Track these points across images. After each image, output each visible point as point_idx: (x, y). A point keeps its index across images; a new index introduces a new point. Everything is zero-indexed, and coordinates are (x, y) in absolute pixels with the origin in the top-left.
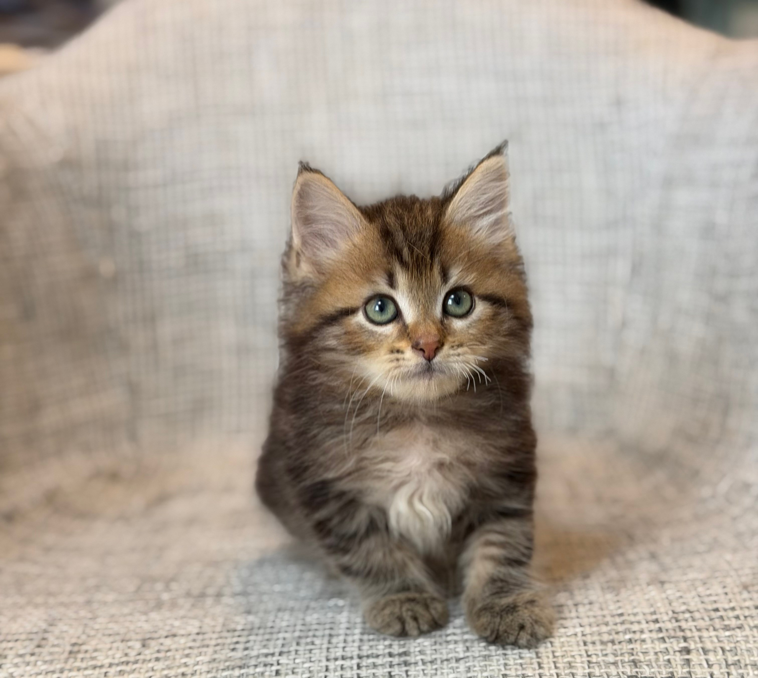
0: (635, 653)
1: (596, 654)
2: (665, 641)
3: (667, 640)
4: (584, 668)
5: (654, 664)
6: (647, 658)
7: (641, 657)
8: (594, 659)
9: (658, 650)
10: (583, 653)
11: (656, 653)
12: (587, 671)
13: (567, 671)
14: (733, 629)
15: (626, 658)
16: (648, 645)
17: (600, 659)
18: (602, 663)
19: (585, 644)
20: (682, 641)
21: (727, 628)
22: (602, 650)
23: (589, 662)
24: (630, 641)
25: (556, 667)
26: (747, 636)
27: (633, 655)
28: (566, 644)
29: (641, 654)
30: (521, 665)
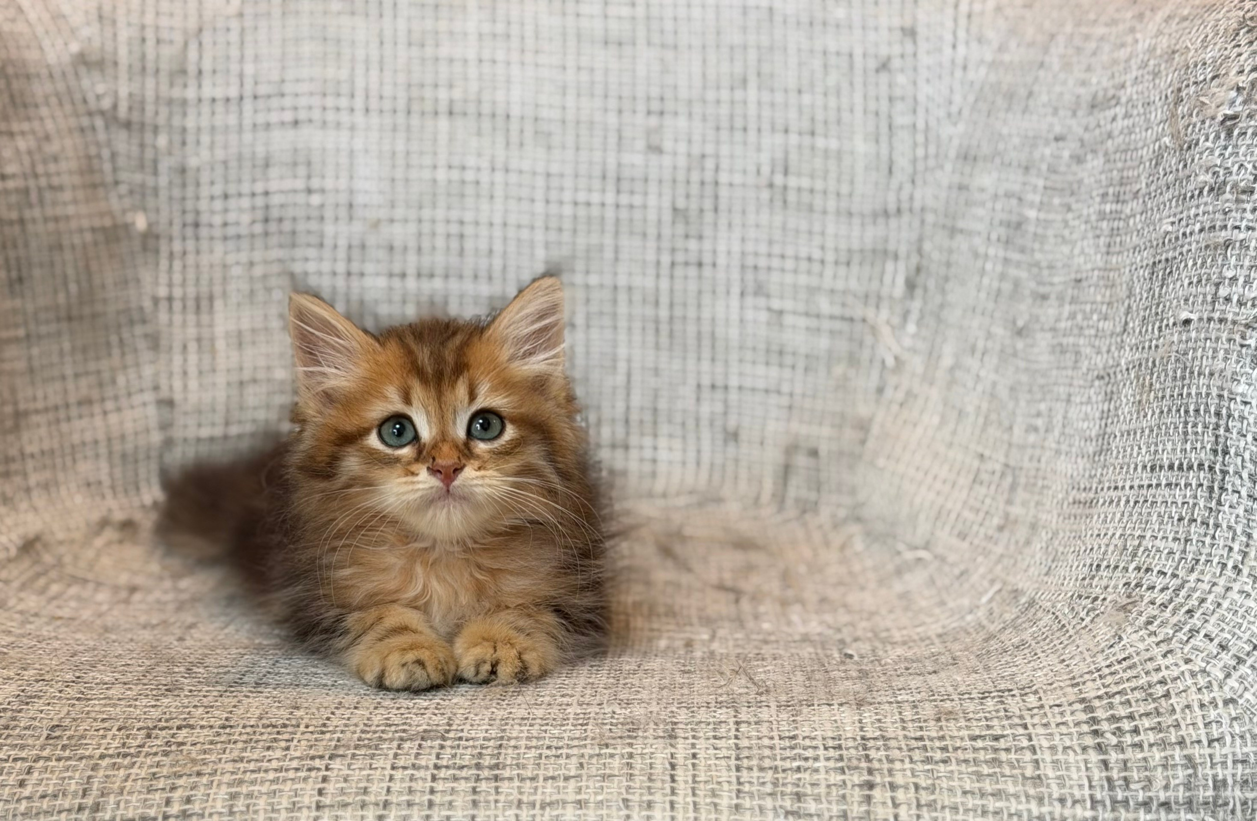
0: (801, 784)
1: (750, 782)
2: (844, 773)
3: (846, 770)
4: (731, 798)
5: (823, 800)
6: (816, 791)
7: (809, 790)
8: (746, 788)
9: (832, 782)
10: (734, 780)
11: (829, 786)
12: (735, 801)
13: (708, 800)
14: (937, 762)
15: (789, 789)
16: (822, 776)
17: (754, 789)
18: (756, 793)
19: (738, 769)
20: (865, 772)
21: (928, 760)
22: (758, 778)
23: (739, 791)
24: (798, 769)
25: (694, 795)
26: (952, 772)
27: (798, 786)
28: (713, 768)
29: (808, 787)
30: (649, 788)
